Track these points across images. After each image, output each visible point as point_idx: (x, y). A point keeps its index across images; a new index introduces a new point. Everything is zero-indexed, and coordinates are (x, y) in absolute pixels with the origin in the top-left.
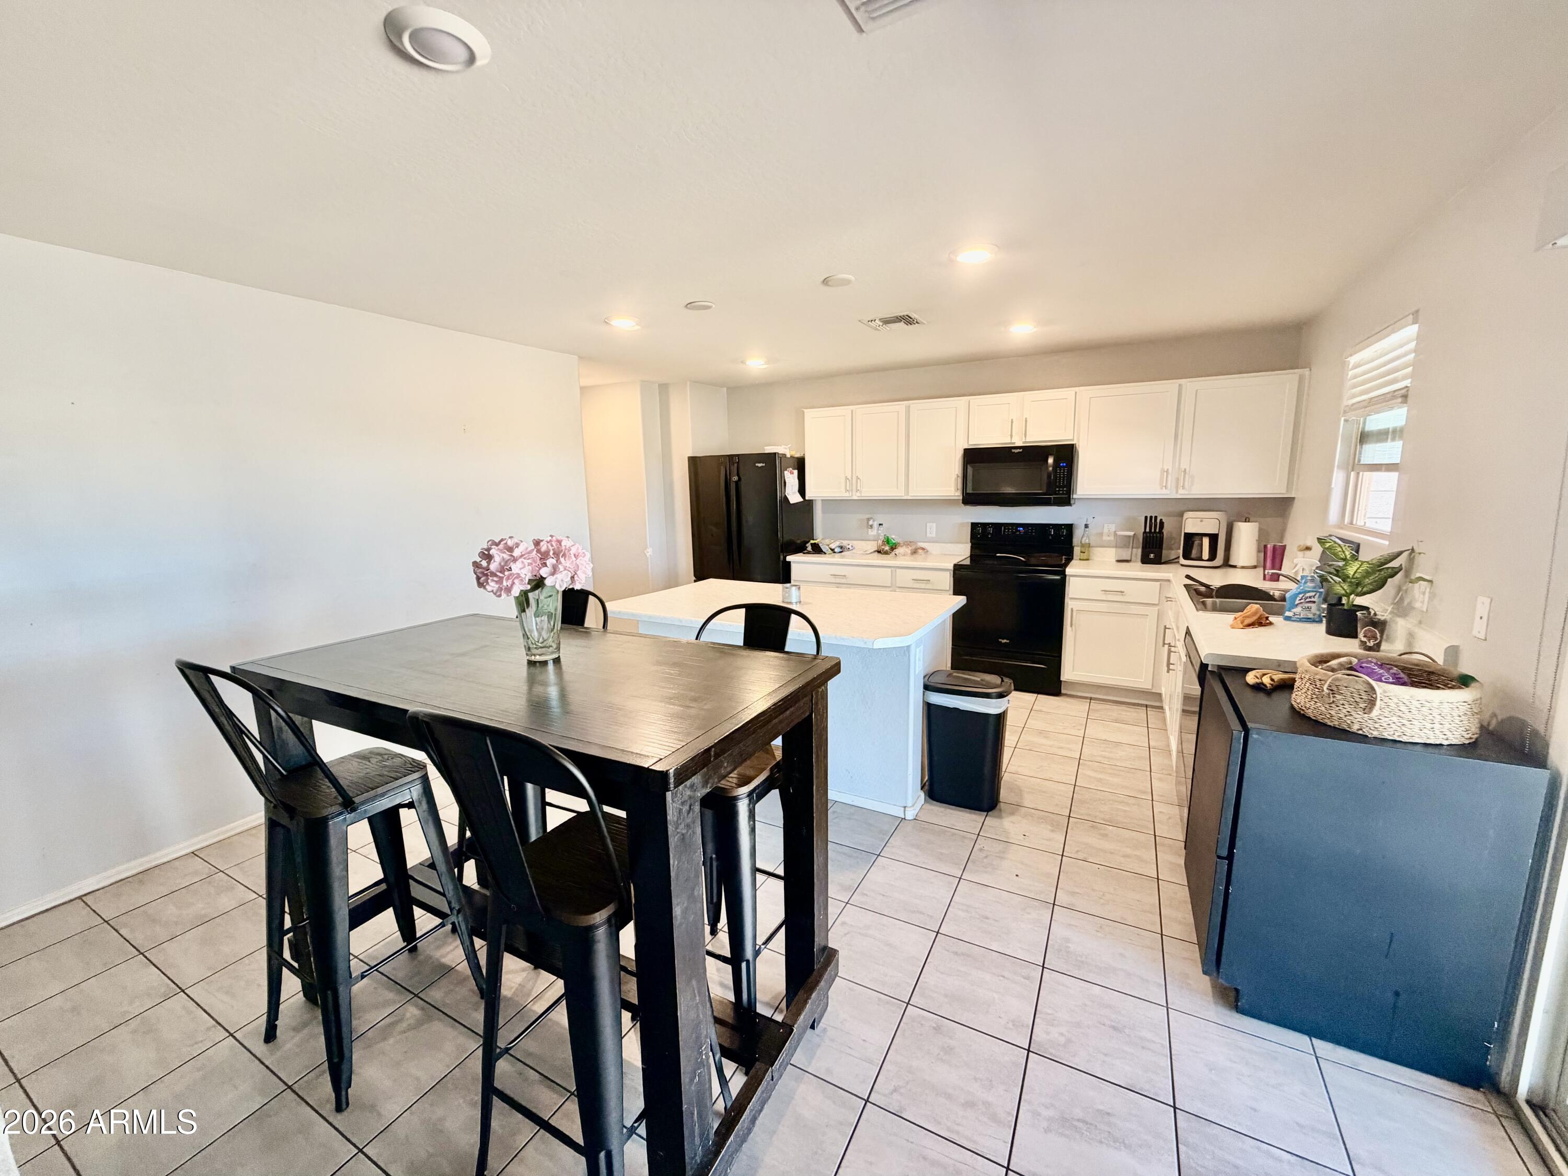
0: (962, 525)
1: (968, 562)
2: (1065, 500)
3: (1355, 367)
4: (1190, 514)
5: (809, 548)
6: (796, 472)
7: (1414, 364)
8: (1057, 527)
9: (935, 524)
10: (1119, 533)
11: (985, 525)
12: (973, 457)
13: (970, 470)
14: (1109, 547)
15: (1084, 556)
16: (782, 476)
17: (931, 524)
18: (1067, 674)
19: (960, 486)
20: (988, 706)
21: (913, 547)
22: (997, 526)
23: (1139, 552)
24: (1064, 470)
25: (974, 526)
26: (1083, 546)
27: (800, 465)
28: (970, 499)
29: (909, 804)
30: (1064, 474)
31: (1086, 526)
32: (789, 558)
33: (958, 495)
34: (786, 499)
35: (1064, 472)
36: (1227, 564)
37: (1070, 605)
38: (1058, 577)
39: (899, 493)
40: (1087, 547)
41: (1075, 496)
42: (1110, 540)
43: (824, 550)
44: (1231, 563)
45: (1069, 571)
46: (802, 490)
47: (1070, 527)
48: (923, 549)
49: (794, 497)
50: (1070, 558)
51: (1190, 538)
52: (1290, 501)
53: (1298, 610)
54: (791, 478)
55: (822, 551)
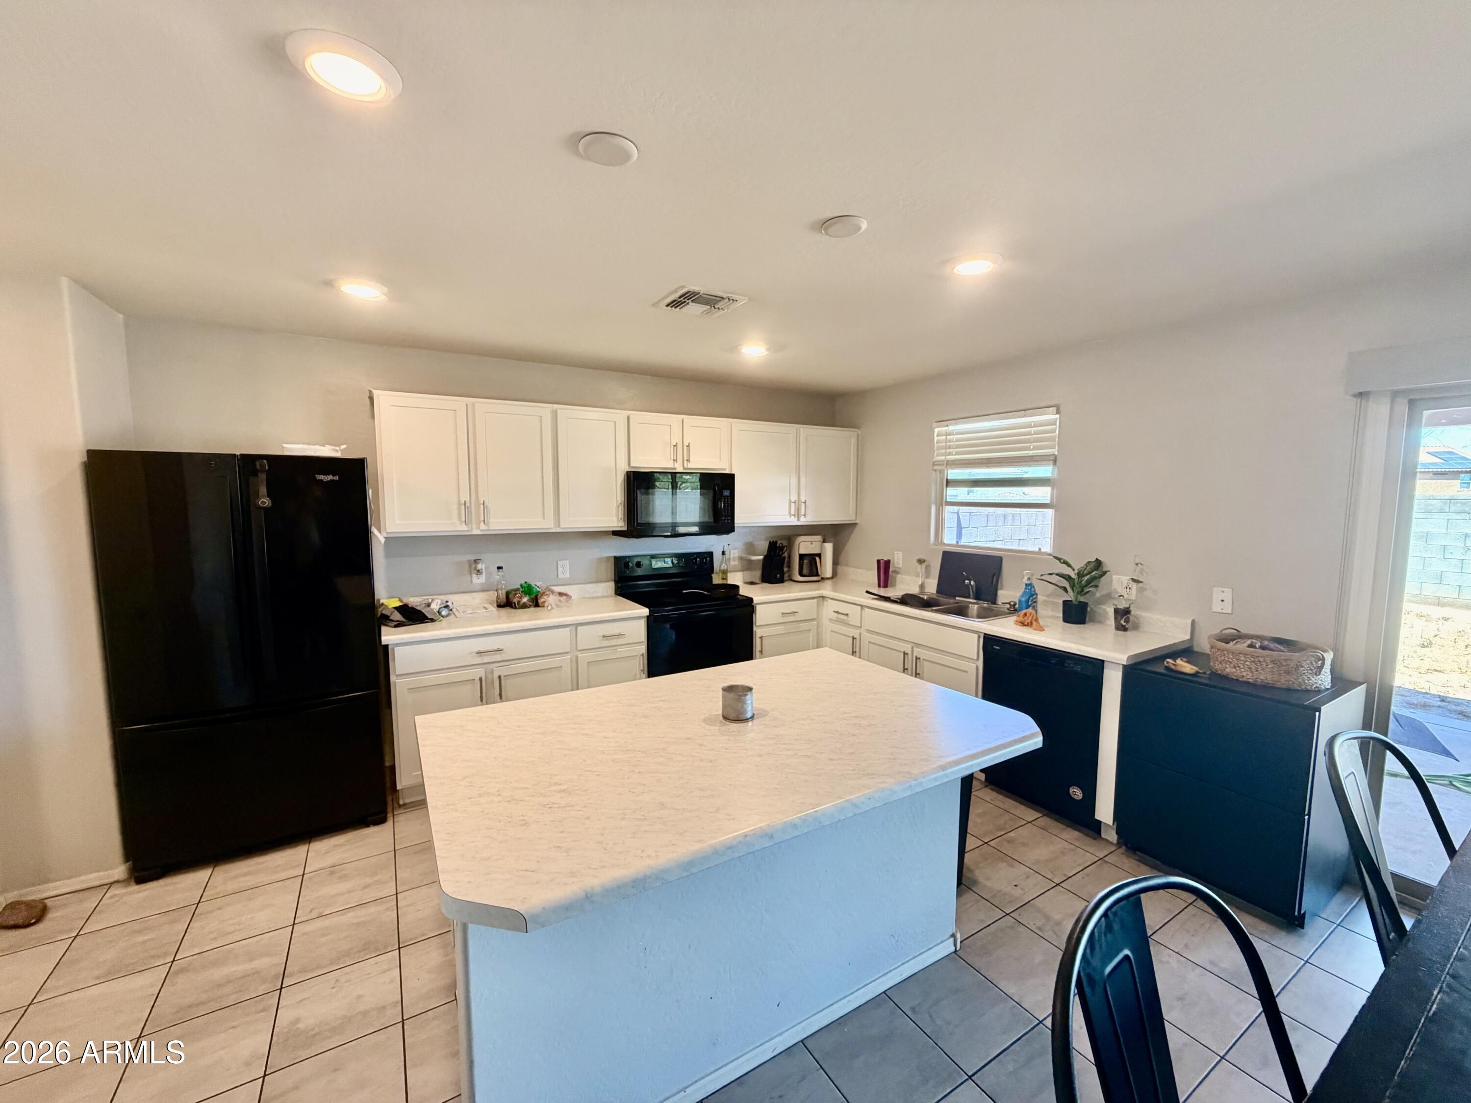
0: (607, 558)
8: (702, 556)
9: (568, 561)
11: (631, 560)
12: (636, 481)
13: (639, 496)
14: (735, 571)
17: (563, 562)
19: (621, 515)
24: (728, 499)
25: (617, 559)
26: (722, 572)
30: (728, 503)
31: (723, 553)
33: (622, 526)
35: (728, 501)
37: (758, 632)
39: (546, 525)
40: (726, 573)
41: (735, 525)
42: (735, 565)
43: (430, 616)
47: (713, 554)
48: (564, 594)
51: (803, 560)
55: (427, 618)
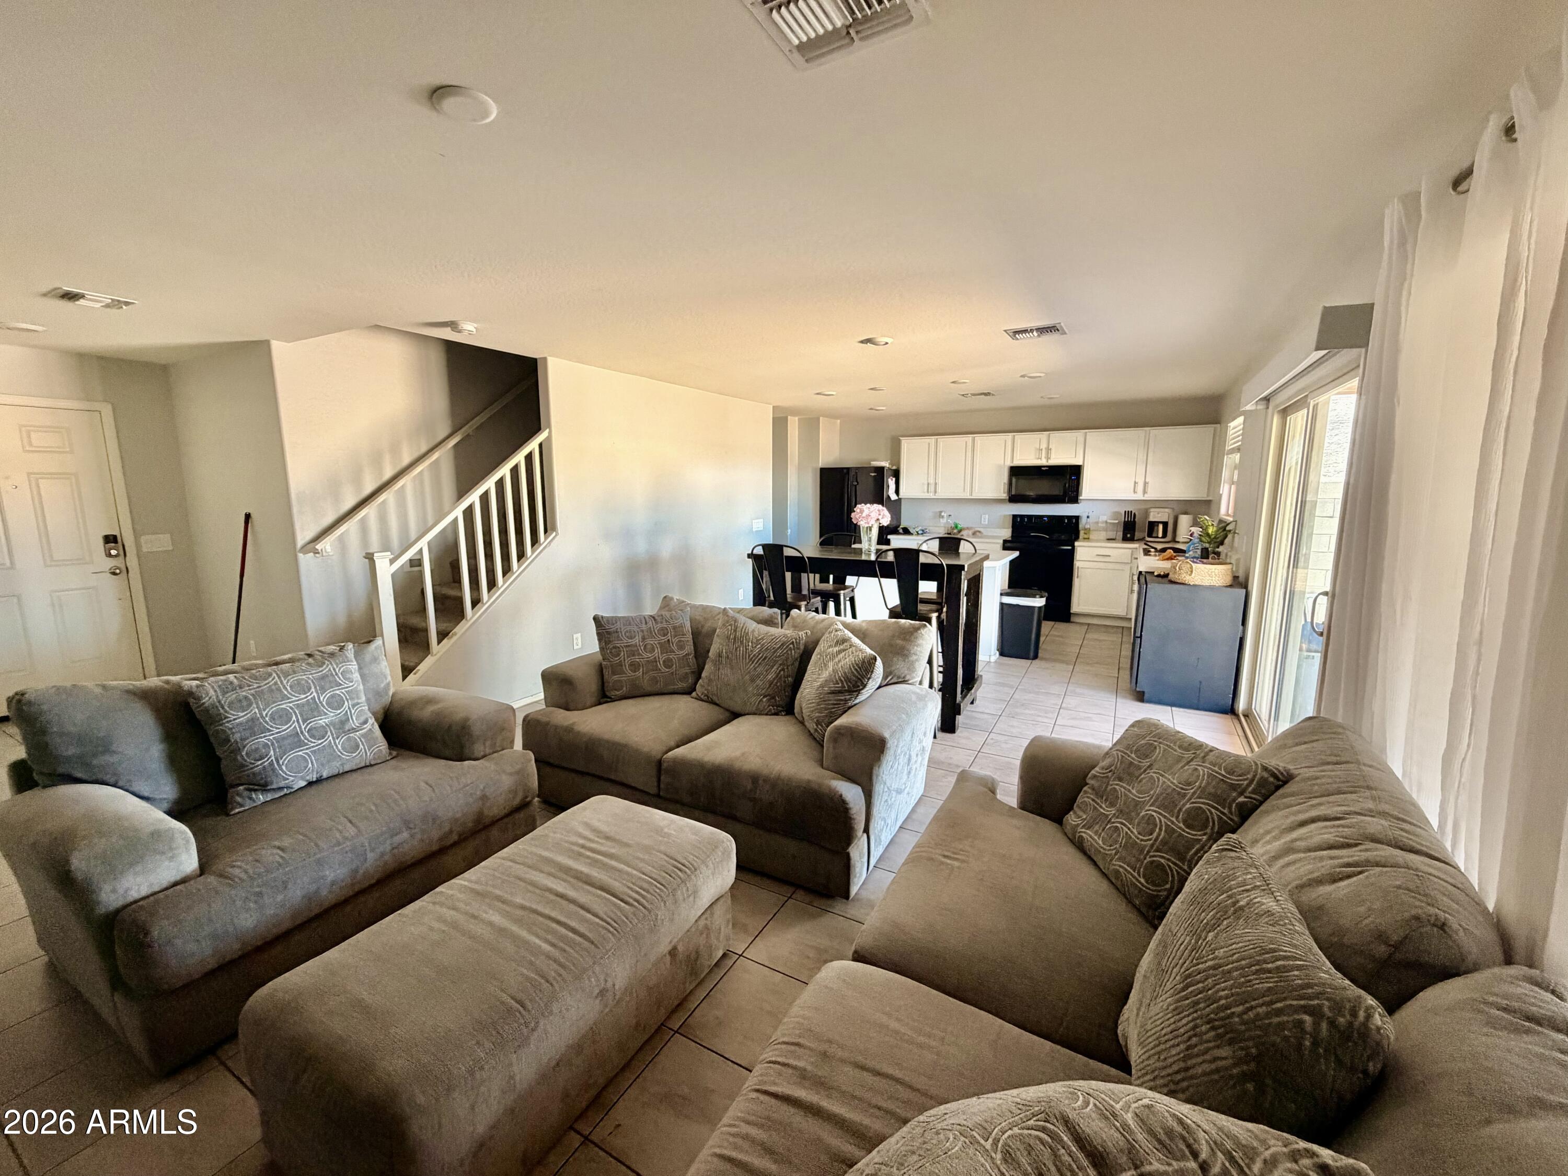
0: (1005, 516)
1: (1010, 539)
2: (1074, 499)
3: (1233, 429)
4: (1152, 510)
5: (901, 531)
6: (894, 479)
7: (1242, 434)
8: (1070, 518)
9: (988, 515)
10: (1109, 521)
11: (1022, 517)
12: (1017, 472)
13: (1014, 480)
14: (1102, 531)
15: (1086, 536)
16: (887, 482)
17: (986, 515)
18: (1075, 607)
19: (1006, 490)
20: (1034, 602)
21: (973, 531)
22: (1030, 517)
23: (1120, 534)
25: (1015, 517)
26: (1085, 529)
27: (896, 474)
28: (1014, 498)
29: (992, 654)
30: (1074, 484)
31: (1088, 517)
32: (889, 537)
33: (1004, 496)
34: (889, 497)
35: (1074, 482)
36: (1174, 540)
37: (1077, 564)
38: (1070, 548)
39: (967, 495)
40: (1088, 531)
41: (1081, 498)
42: (1103, 527)
43: (911, 532)
44: (1177, 540)
45: (1076, 544)
46: (897, 492)
47: (1077, 518)
48: (980, 532)
49: (894, 497)
50: (1077, 538)
51: (1152, 526)
52: (1210, 501)
53: (1191, 553)
54: (891, 482)
